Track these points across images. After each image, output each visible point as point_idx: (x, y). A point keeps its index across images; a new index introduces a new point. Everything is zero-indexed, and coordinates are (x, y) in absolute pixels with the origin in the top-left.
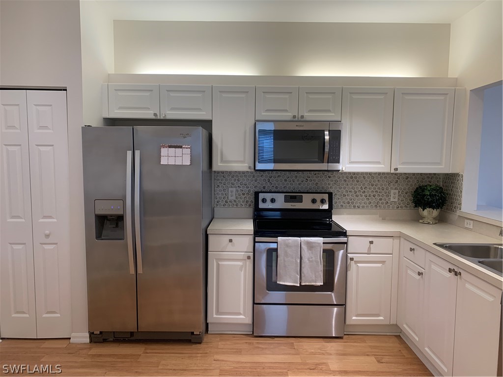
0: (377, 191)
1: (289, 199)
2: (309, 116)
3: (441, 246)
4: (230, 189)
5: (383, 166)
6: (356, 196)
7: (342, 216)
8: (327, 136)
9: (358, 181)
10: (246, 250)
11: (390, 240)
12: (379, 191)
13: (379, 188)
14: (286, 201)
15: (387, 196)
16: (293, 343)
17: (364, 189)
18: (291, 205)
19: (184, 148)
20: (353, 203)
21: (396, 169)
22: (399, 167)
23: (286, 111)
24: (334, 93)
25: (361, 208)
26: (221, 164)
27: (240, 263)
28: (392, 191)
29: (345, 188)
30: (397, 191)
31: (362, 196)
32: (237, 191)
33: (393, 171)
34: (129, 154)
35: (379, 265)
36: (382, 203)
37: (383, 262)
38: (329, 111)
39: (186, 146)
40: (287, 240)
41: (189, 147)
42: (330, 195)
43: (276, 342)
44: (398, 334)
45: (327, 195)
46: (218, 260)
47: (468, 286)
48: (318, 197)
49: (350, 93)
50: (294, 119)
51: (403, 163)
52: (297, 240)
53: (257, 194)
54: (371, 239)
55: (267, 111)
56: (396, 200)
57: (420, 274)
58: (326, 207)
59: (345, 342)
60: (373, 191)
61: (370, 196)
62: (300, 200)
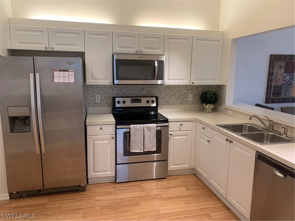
0: (181, 95)
1: (133, 101)
2: (146, 51)
3: (220, 126)
4: (97, 96)
5: (186, 81)
6: (170, 98)
7: (163, 110)
8: (156, 64)
9: (171, 90)
10: (111, 134)
11: (191, 123)
12: (182, 95)
13: (182, 93)
14: (132, 102)
15: (187, 98)
16: (140, 184)
17: (174, 94)
18: (135, 105)
19: (70, 71)
21: (193, 83)
22: (194, 82)
23: (132, 47)
24: (160, 38)
25: (173, 105)
26: (92, 81)
27: (107, 142)
28: (190, 95)
29: (164, 94)
30: (192, 95)
31: (173, 98)
32: (101, 97)
33: (191, 84)
34: (32, 75)
35: (185, 137)
36: (184, 102)
37: (187, 135)
38: (157, 48)
39: (71, 70)
40: (136, 126)
41: (73, 71)
42: (157, 98)
43: (130, 185)
44: (194, 173)
45: (155, 98)
46: (93, 140)
47: (236, 148)
48: (150, 99)
49: (169, 38)
50: (137, 53)
51: (197, 80)
52: (142, 126)
53: (114, 99)
54: (181, 123)
55: (120, 47)
56: (191, 100)
57: (209, 141)
58: (154, 105)
59: (168, 181)
60: (179, 95)
61: (177, 98)
62: (140, 101)
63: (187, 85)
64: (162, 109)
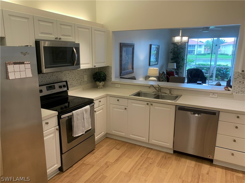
0: (80, 77)
3: (131, 95)
5: (90, 65)
6: (73, 81)
10: (54, 126)
11: (104, 98)
13: (80, 75)
14: (48, 90)
15: (83, 78)
17: (75, 77)
18: (51, 92)
19: (26, 64)
20: (72, 84)
21: (95, 66)
23: (51, 34)
24: (72, 26)
27: (52, 135)
28: (85, 76)
29: (69, 77)
33: (93, 67)
35: (101, 111)
36: (82, 82)
37: (102, 109)
38: (70, 36)
39: (27, 62)
40: (77, 111)
41: (29, 62)
43: (76, 167)
44: (106, 137)
45: (65, 82)
47: (156, 107)
48: (62, 84)
49: (78, 27)
50: (56, 40)
52: (81, 110)
54: (99, 100)
55: (42, 33)
56: (86, 80)
57: (125, 109)
58: (66, 89)
59: (98, 150)
60: (78, 77)
61: (78, 80)
62: (54, 88)
63: (91, 68)
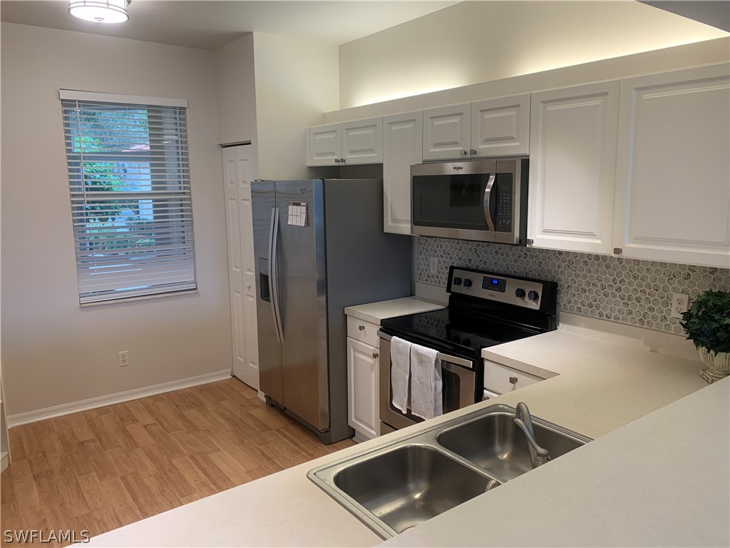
0: (643, 292)
1: (488, 284)
4: (432, 258)
5: (599, 242)
6: (604, 295)
7: (577, 328)
9: (608, 267)
12: (648, 291)
13: (648, 286)
14: (484, 286)
17: (618, 284)
18: (490, 295)
19: (302, 206)
20: (598, 307)
21: (617, 251)
22: (620, 246)
23: (456, 143)
24: (519, 106)
25: (613, 319)
26: (392, 224)
28: (676, 296)
29: (585, 277)
30: (685, 298)
31: (614, 296)
32: (439, 262)
34: (273, 209)
36: (654, 317)
38: (511, 139)
40: (399, 342)
45: (542, 285)
46: (356, 350)
48: (528, 288)
49: (544, 103)
50: (466, 156)
51: (638, 239)
52: (407, 345)
53: (452, 268)
54: (515, 375)
55: (435, 145)
60: (635, 290)
61: (629, 299)
62: (501, 287)
64: (575, 325)
